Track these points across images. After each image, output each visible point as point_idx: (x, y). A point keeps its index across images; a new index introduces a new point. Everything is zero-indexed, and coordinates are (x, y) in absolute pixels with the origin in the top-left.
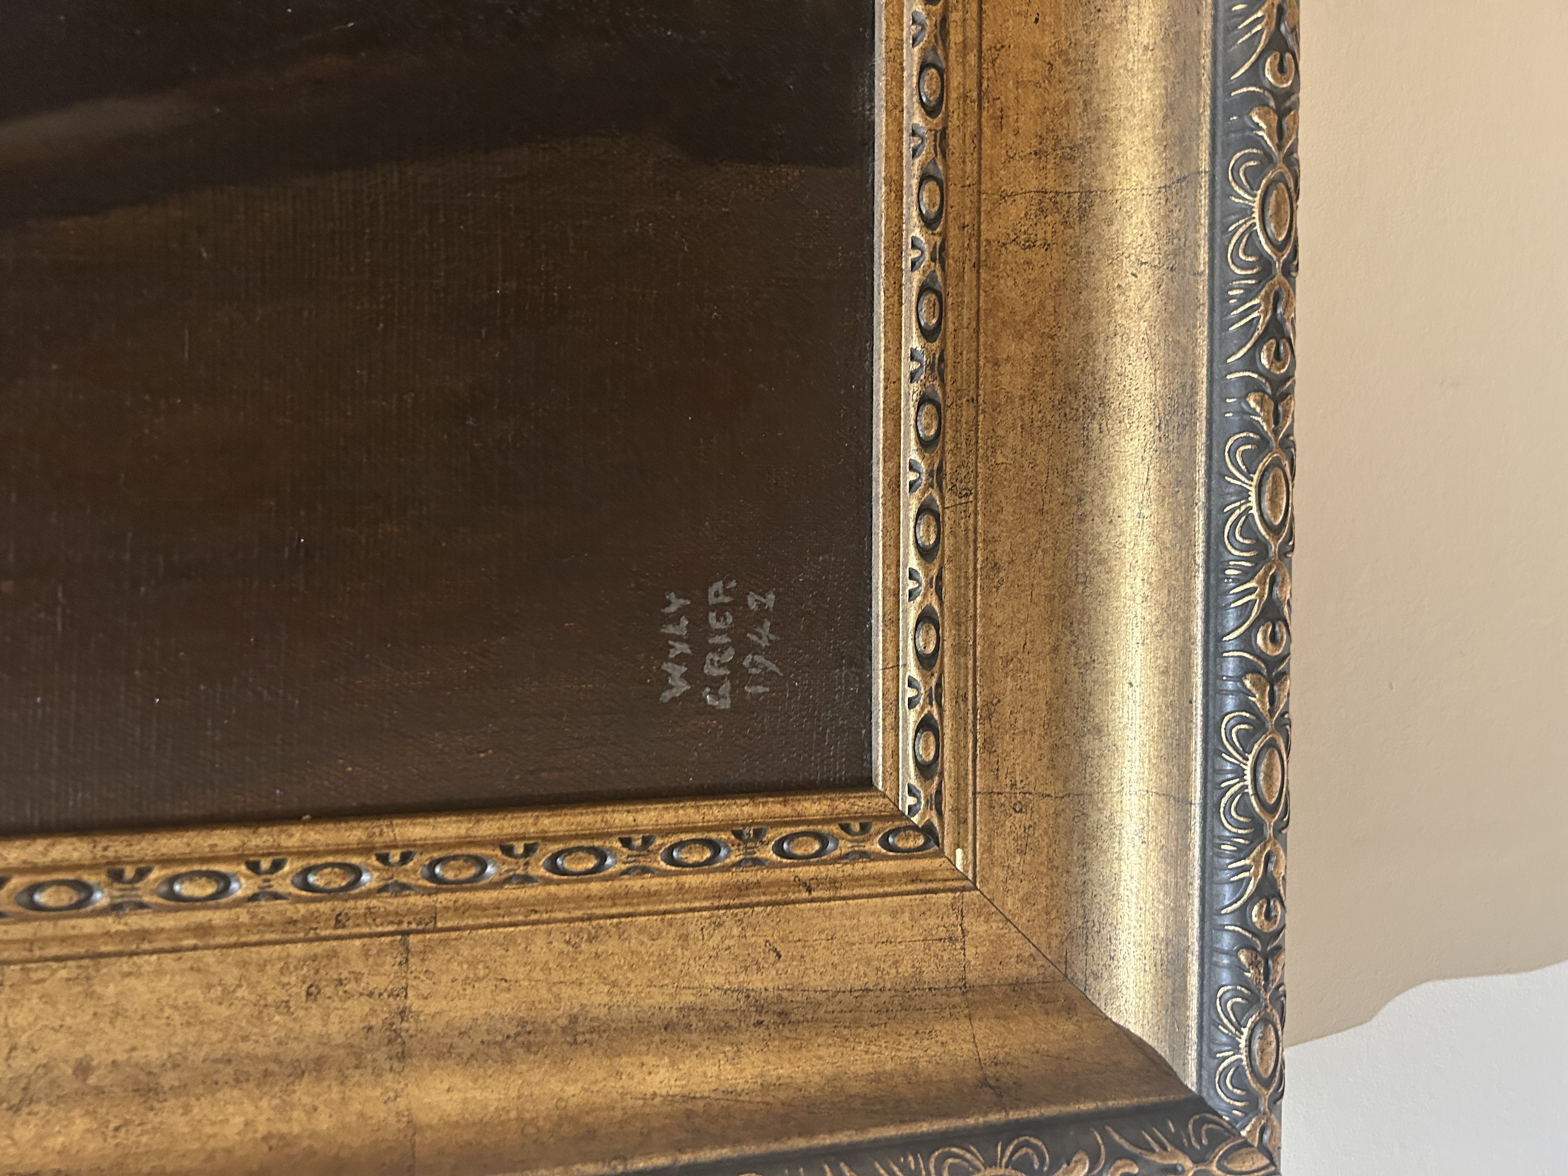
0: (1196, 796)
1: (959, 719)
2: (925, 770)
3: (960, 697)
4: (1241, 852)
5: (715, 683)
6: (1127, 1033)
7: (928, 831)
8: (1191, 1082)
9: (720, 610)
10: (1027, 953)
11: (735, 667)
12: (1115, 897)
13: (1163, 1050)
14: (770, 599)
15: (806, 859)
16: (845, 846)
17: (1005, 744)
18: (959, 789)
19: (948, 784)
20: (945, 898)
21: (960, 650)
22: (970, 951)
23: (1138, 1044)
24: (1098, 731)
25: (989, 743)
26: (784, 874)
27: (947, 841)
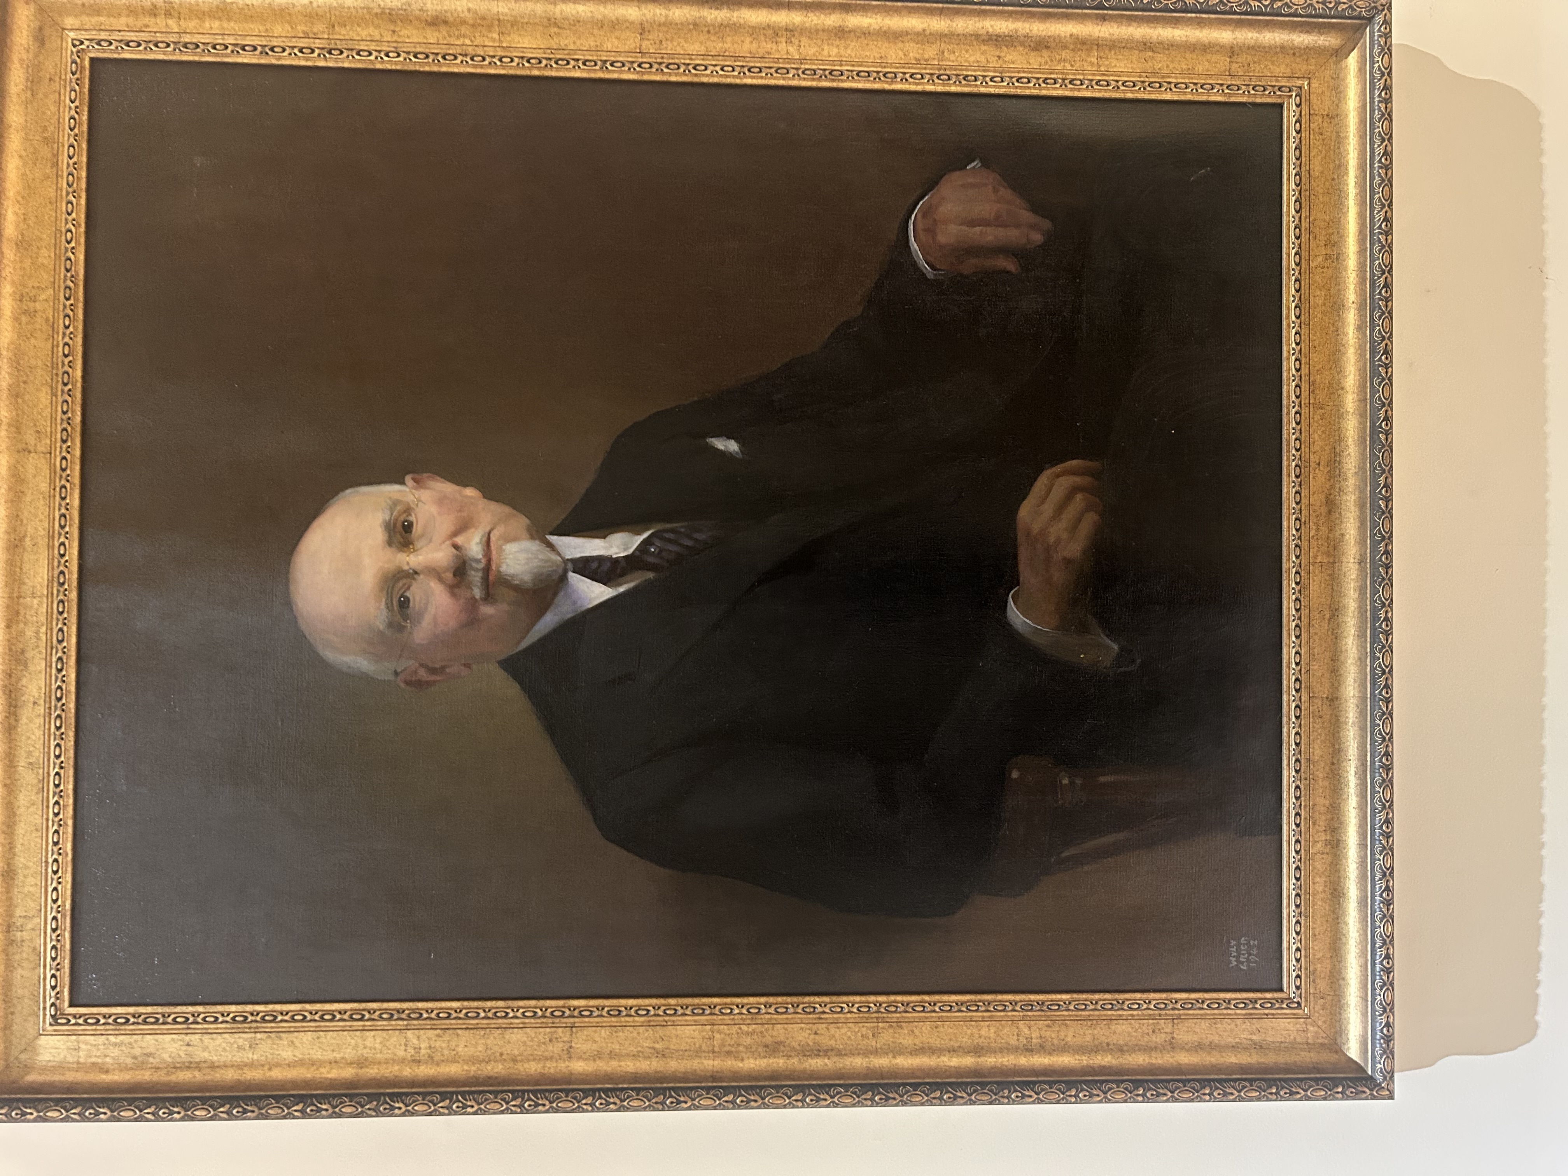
0: (1369, 999)
1: (1306, 974)
2: (1298, 988)
3: (1306, 969)
4: (1381, 1015)
5: (1242, 963)
6: (1352, 1059)
7: (1298, 1003)
8: (1370, 1073)
9: (1244, 945)
10: (1325, 1035)
11: (1248, 959)
12: (1348, 1023)
13: (1362, 1065)
14: (1256, 942)
15: (1267, 1008)
16: (1277, 1005)
17: (1318, 981)
18: (1306, 992)
19: (1303, 991)
20: (1302, 1020)
21: (1306, 957)
22: (1309, 1035)
23: (1356, 1063)
24: (1343, 979)
25: (1314, 981)
26: (1261, 1012)
27: (1303, 1005)
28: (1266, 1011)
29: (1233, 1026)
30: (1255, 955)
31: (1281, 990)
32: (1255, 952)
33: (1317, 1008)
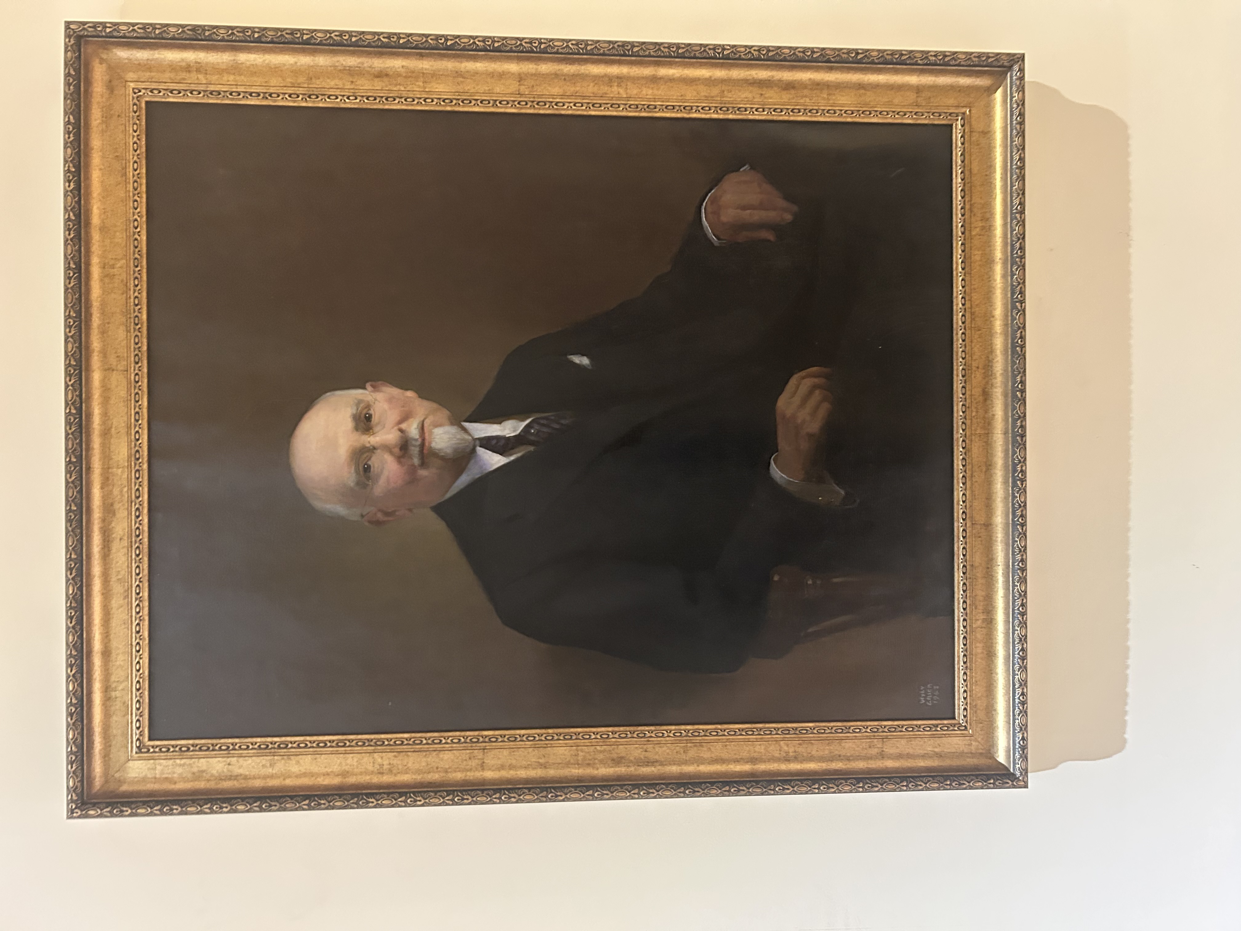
0: (1011, 722)
1: (970, 708)
2: (965, 716)
3: (970, 704)
4: (1019, 732)
5: (928, 701)
6: (1000, 763)
7: (965, 726)
8: (1012, 771)
9: (930, 689)
10: (983, 748)
11: (932, 698)
12: (998, 739)
13: (1007, 766)
14: (938, 687)
15: (945, 730)
16: (951, 728)
17: (978, 712)
19: (969, 719)
20: (968, 738)
22: (972, 747)
23: (1003, 765)
24: (995, 710)
25: (976, 712)
26: (941, 733)
27: (968, 728)
28: (944, 732)
29: (922, 743)
30: (937, 696)
31: (954, 718)
32: (937, 693)
33: (978, 729)
